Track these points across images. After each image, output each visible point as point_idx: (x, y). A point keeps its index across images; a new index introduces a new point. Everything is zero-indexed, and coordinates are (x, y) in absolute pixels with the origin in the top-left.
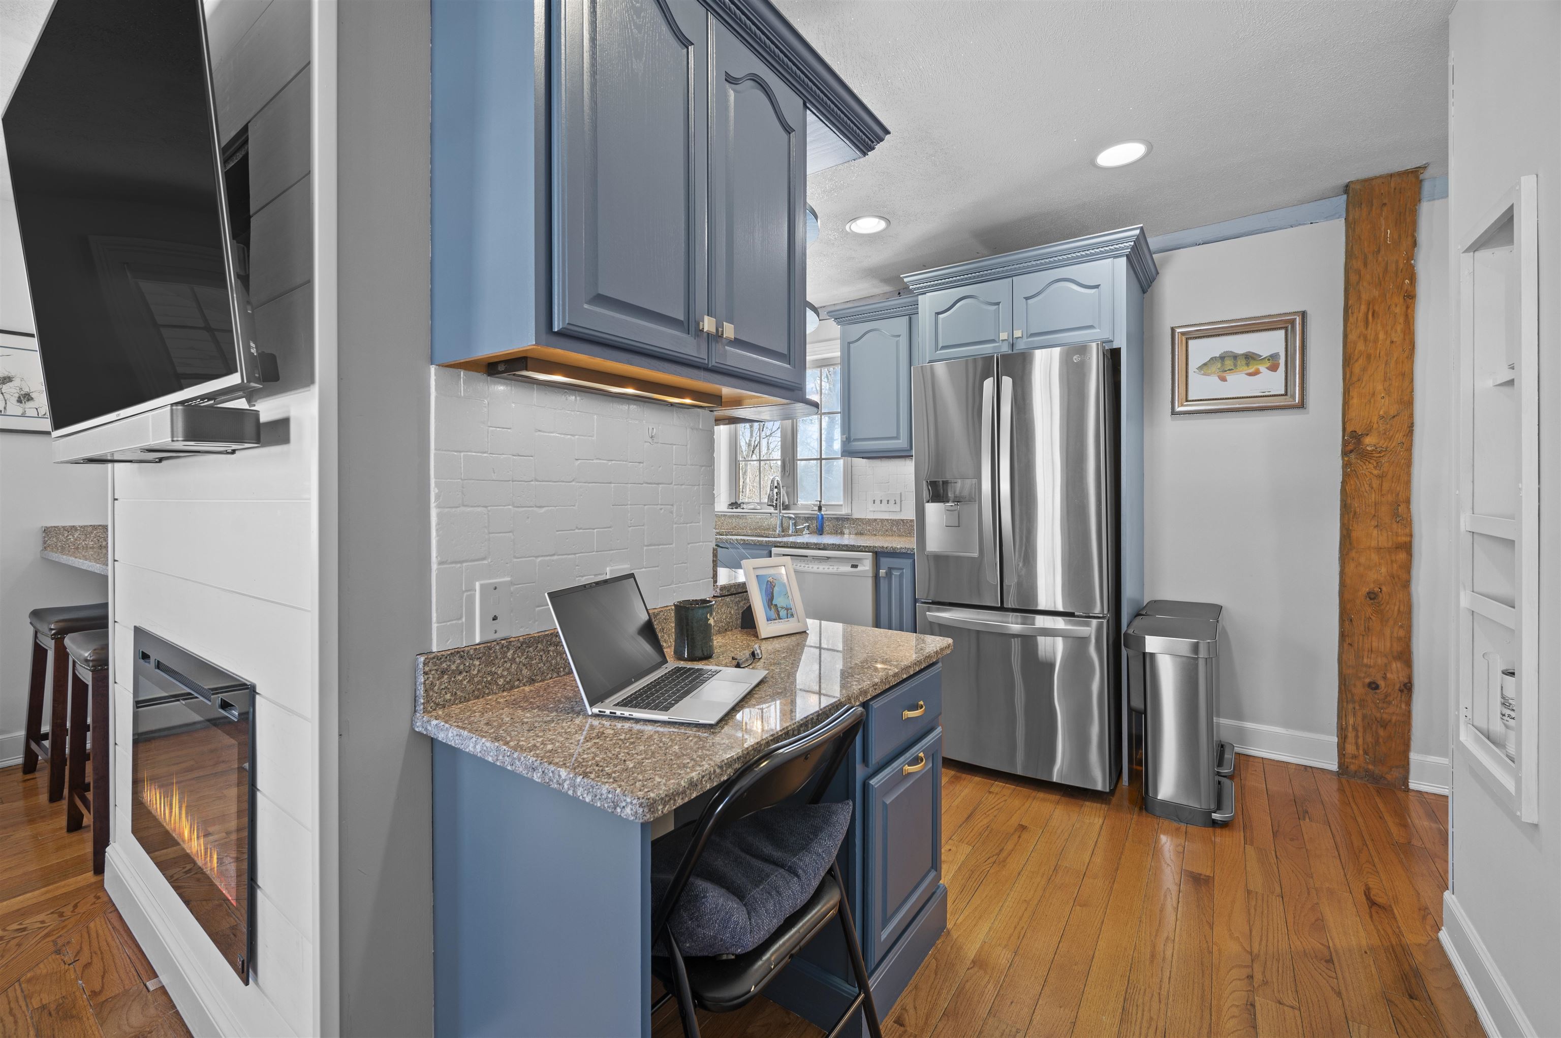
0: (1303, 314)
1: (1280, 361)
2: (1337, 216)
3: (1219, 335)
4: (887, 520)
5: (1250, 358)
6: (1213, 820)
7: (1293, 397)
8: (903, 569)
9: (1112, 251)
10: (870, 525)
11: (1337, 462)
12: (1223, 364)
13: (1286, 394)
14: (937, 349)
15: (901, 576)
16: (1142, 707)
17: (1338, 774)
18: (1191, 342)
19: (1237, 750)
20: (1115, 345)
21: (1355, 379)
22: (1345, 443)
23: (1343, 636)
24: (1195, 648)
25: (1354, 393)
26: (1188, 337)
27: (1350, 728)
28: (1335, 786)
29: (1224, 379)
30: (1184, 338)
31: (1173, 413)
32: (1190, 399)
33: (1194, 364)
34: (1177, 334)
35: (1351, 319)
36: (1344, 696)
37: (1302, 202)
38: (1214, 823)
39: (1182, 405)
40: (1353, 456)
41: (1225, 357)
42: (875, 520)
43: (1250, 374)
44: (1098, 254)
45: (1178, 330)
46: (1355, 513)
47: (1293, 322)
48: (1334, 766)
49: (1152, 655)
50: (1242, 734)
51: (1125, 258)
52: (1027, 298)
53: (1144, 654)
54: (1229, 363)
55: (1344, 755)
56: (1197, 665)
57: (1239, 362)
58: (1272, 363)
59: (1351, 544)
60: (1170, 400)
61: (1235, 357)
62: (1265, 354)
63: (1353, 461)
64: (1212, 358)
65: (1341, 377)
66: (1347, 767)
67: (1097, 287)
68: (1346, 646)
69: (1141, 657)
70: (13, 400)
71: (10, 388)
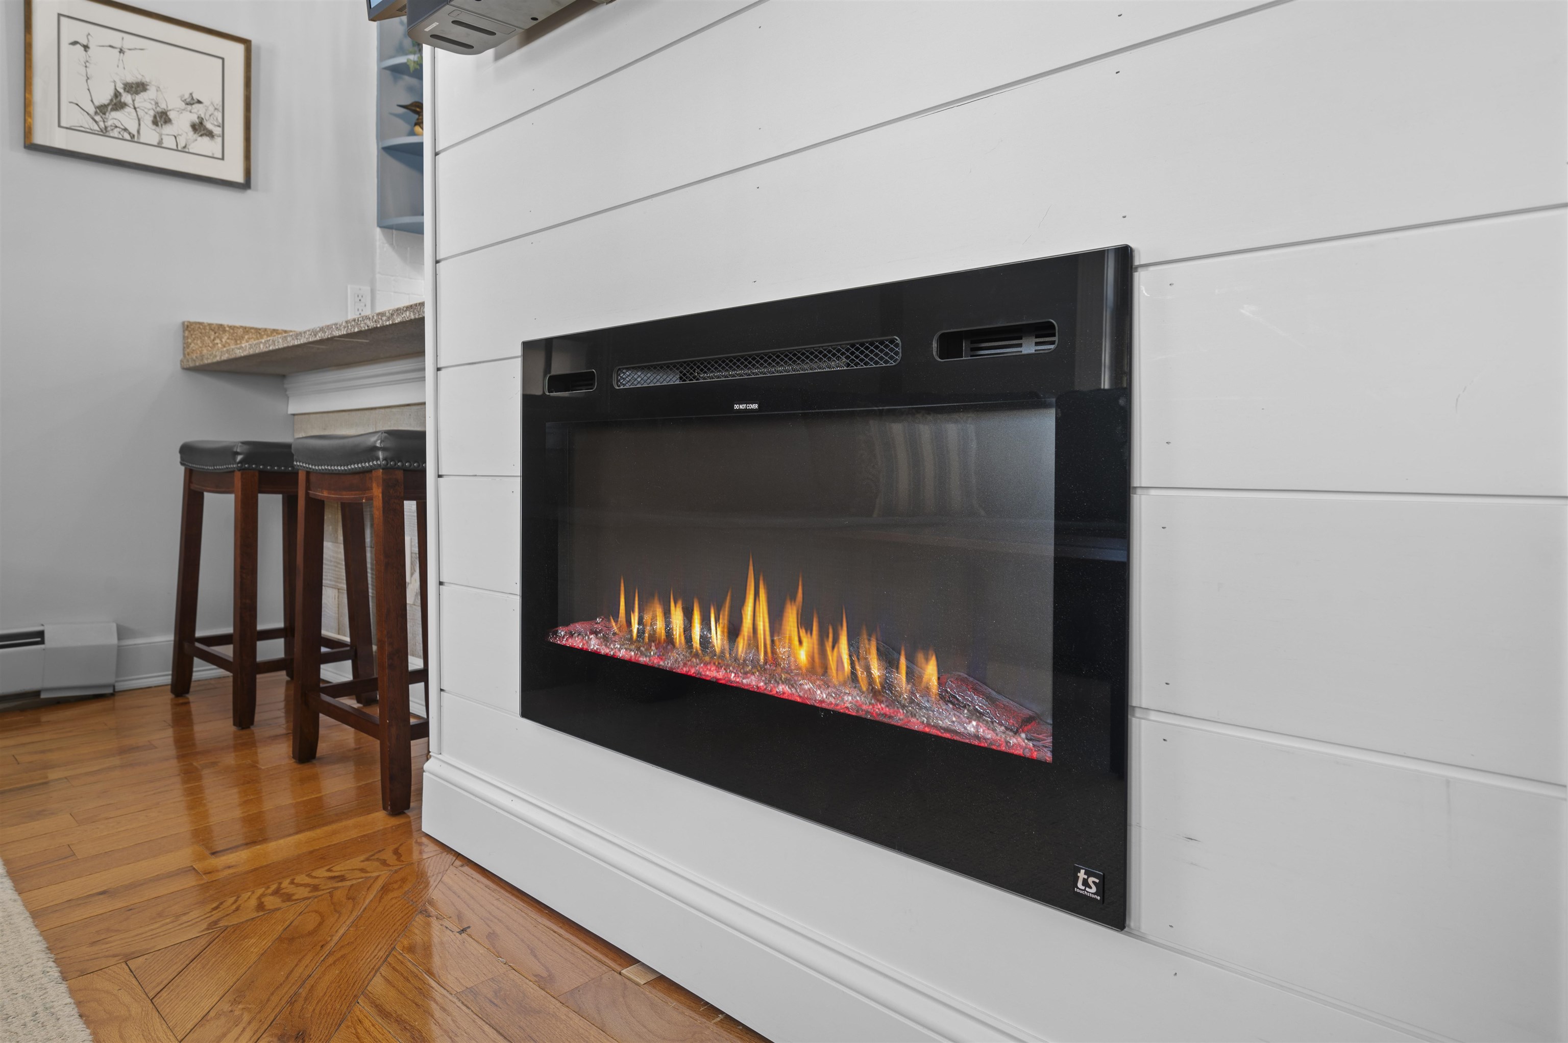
70: (148, 120)
71: (143, 101)
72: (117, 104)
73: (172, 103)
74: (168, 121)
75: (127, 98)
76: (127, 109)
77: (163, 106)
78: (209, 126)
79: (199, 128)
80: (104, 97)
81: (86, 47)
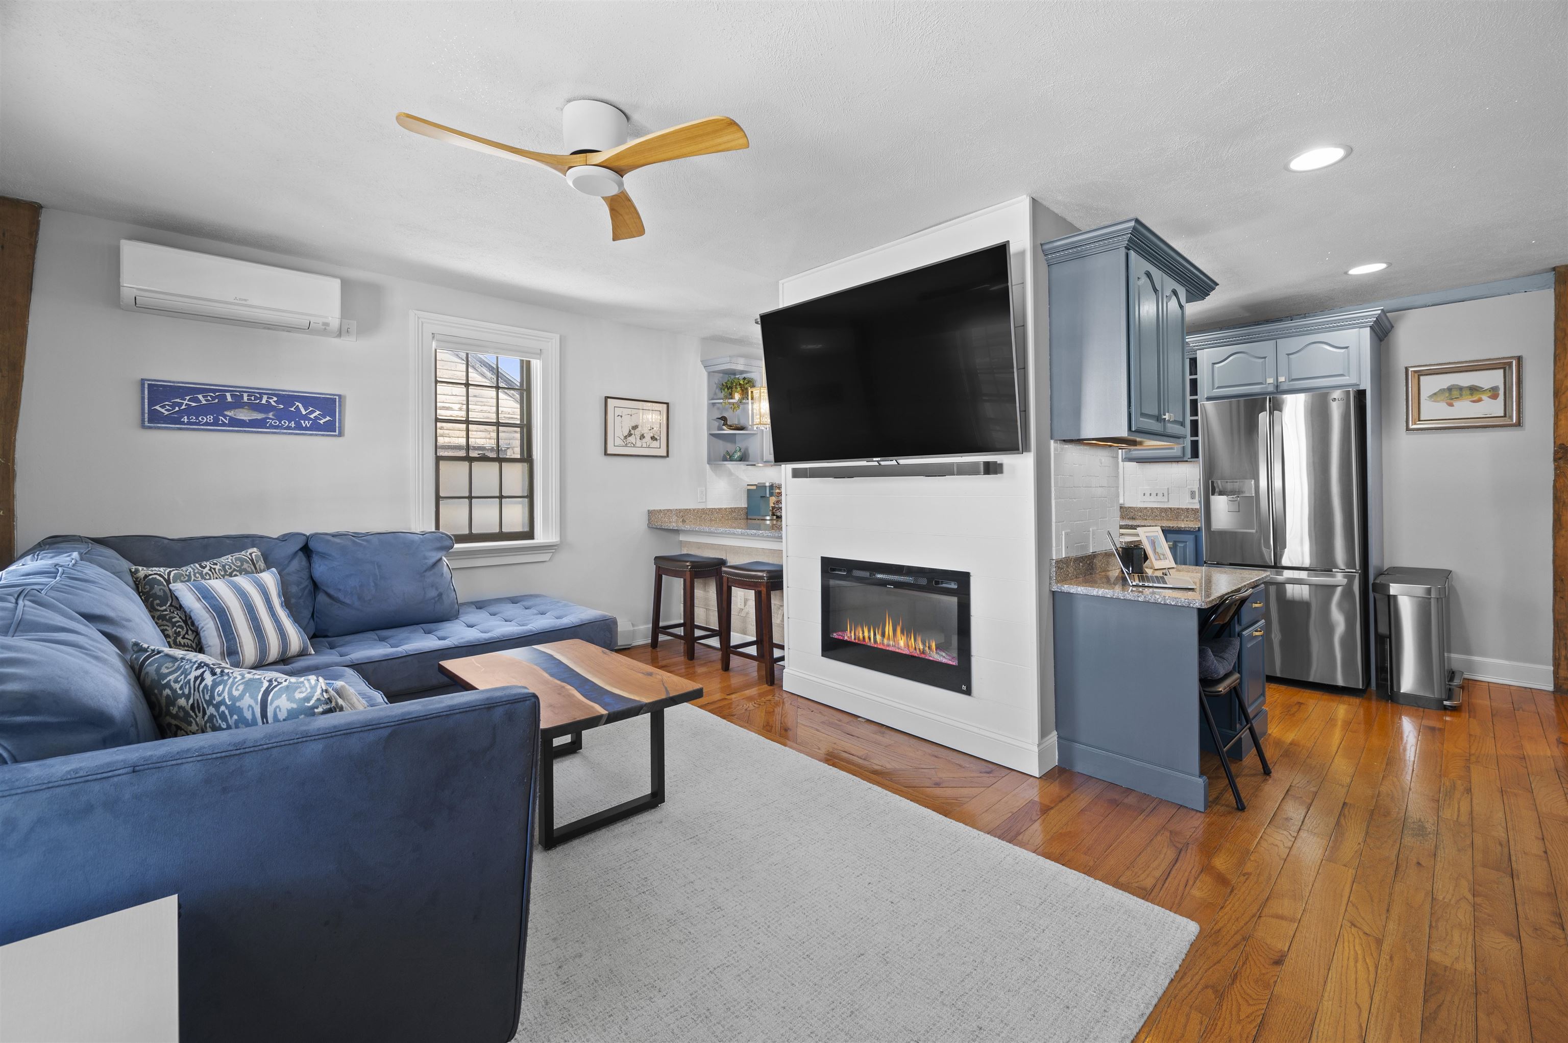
0: (1519, 359)
1: (1500, 392)
2: (1548, 286)
3: (1446, 373)
4: (1157, 508)
5: (1473, 389)
6: (1445, 706)
7: (1511, 417)
8: (1186, 542)
9: (1359, 323)
10: (1141, 512)
11: (1551, 466)
12: (1450, 394)
13: (1505, 416)
14: (1213, 389)
15: (1185, 547)
16: (1388, 633)
17: (1553, 692)
18: (1422, 378)
19: (1466, 676)
20: (1362, 388)
21: (1562, 406)
22: (1556, 453)
23: (1556, 591)
24: (1429, 591)
25: (1562, 417)
26: (1419, 374)
27: (1563, 659)
28: (1551, 704)
29: (1451, 405)
30: (1416, 375)
31: (1408, 429)
32: (1421, 419)
33: (1424, 394)
34: (1410, 372)
35: (1558, 364)
36: (1557, 635)
37: (1517, 277)
38: (1445, 708)
39: (1415, 424)
40: (1561, 462)
41: (1451, 389)
42: (1146, 508)
43: (1474, 402)
44: (1347, 325)
45: (1411, 369)
46: (1564, 503)
47: (1510, 364)
48: (1551, 688)
49: (1395, 597)
50: (1470, 666)
51: (1369, 328)
52: (1288, 355)
53: (1389, 596)
54: (1455, 393)
55: (1558, 678)
56: (1430, 603)
57: (1464, 393)
58: (1493, 393)
59: (1561, 525)
60: (1405, 420)
61: (1461, 389)
62: (1486, 386)
63: (1562, 465)
64: (1440, 390)
65: (1553, 404)
66: (1561, 687)
67: (1347, 348)
68: (1558, 598)
69: (1387, 599)
70: (638, 438)
71: (637, 432)
72: (630, 435)
73: (645, 431)
74: (644, 437)
75: (632, 432)
76: (633, 436)
77: (643, 432)
78: (656, 437)
79: (653, 438)
80: (626, 433)
81: (621, 416)
